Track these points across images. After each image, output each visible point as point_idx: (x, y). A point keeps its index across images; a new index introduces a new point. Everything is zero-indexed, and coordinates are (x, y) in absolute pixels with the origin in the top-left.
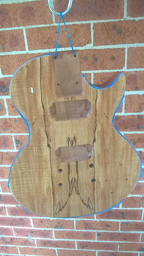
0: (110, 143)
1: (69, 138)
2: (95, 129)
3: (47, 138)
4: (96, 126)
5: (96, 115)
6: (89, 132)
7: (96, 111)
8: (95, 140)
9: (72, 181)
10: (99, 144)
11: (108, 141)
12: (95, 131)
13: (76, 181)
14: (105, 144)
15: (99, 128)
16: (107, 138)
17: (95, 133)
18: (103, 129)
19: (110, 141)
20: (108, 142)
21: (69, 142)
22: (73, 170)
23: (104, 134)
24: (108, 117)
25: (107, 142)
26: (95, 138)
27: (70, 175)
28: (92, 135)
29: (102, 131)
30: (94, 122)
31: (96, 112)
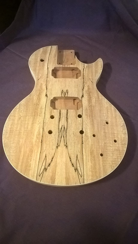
1: (63, 90)
3: (46, 90)
4: (84, 86)
5: (84, 79)
6: (78, 89)
7: (84, 76)
8: (83, 96)
10: (86, 99)
11: (94, 99)
14: (91, 101)
15: (86, 88)
17: (83, 91)
21: (63, 94)
22: (64, 117)
24: (92, 82)
26: (83, 94)
27: (60, 122)
29: (88, 90)
30: (82, 82)
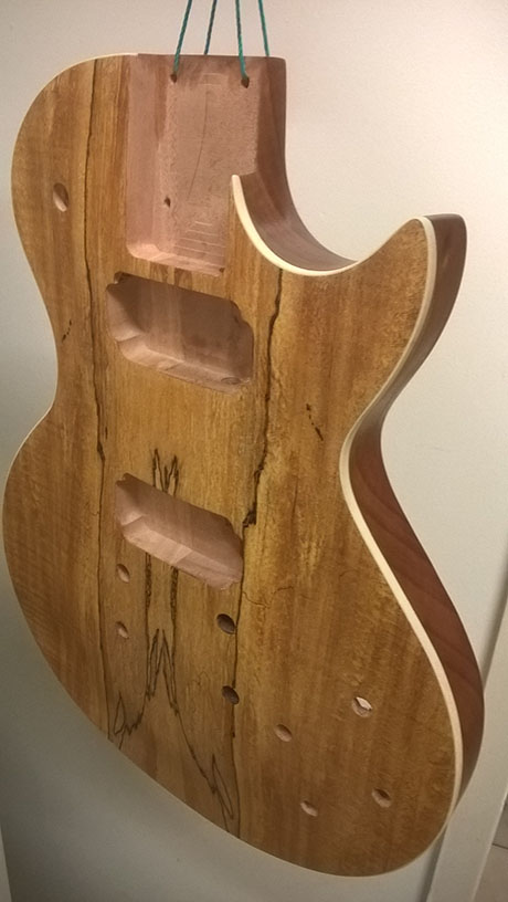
0: (319, 566)
1: (156, 451)
2: (261, 467)
3: (97, 417)
4: (265, 451)
5: (267, 399)
6: (230, 467)
7: (269, 375)
8: (252, 518)
9: (156, 638)
10: (268, 542)
11: (313, 552)
12: (257, 475)
13: (170, 649)
14: (297, 560)
15: (276, 469)
16: (311, 539)
17: (258, 482)
18: (293, 479)
19: (323, 557)
20: (312, 560)
21: (157, 472)
22: (161, 599)
23: (299, 512)
24: (322, 431)
25: (310, 556)
26: (255, 504)
27: (151, 612)
28: (242, 483)
29: (289, 487)
30: (258, 426)
31: (269, 383)
